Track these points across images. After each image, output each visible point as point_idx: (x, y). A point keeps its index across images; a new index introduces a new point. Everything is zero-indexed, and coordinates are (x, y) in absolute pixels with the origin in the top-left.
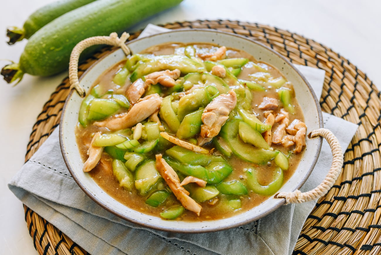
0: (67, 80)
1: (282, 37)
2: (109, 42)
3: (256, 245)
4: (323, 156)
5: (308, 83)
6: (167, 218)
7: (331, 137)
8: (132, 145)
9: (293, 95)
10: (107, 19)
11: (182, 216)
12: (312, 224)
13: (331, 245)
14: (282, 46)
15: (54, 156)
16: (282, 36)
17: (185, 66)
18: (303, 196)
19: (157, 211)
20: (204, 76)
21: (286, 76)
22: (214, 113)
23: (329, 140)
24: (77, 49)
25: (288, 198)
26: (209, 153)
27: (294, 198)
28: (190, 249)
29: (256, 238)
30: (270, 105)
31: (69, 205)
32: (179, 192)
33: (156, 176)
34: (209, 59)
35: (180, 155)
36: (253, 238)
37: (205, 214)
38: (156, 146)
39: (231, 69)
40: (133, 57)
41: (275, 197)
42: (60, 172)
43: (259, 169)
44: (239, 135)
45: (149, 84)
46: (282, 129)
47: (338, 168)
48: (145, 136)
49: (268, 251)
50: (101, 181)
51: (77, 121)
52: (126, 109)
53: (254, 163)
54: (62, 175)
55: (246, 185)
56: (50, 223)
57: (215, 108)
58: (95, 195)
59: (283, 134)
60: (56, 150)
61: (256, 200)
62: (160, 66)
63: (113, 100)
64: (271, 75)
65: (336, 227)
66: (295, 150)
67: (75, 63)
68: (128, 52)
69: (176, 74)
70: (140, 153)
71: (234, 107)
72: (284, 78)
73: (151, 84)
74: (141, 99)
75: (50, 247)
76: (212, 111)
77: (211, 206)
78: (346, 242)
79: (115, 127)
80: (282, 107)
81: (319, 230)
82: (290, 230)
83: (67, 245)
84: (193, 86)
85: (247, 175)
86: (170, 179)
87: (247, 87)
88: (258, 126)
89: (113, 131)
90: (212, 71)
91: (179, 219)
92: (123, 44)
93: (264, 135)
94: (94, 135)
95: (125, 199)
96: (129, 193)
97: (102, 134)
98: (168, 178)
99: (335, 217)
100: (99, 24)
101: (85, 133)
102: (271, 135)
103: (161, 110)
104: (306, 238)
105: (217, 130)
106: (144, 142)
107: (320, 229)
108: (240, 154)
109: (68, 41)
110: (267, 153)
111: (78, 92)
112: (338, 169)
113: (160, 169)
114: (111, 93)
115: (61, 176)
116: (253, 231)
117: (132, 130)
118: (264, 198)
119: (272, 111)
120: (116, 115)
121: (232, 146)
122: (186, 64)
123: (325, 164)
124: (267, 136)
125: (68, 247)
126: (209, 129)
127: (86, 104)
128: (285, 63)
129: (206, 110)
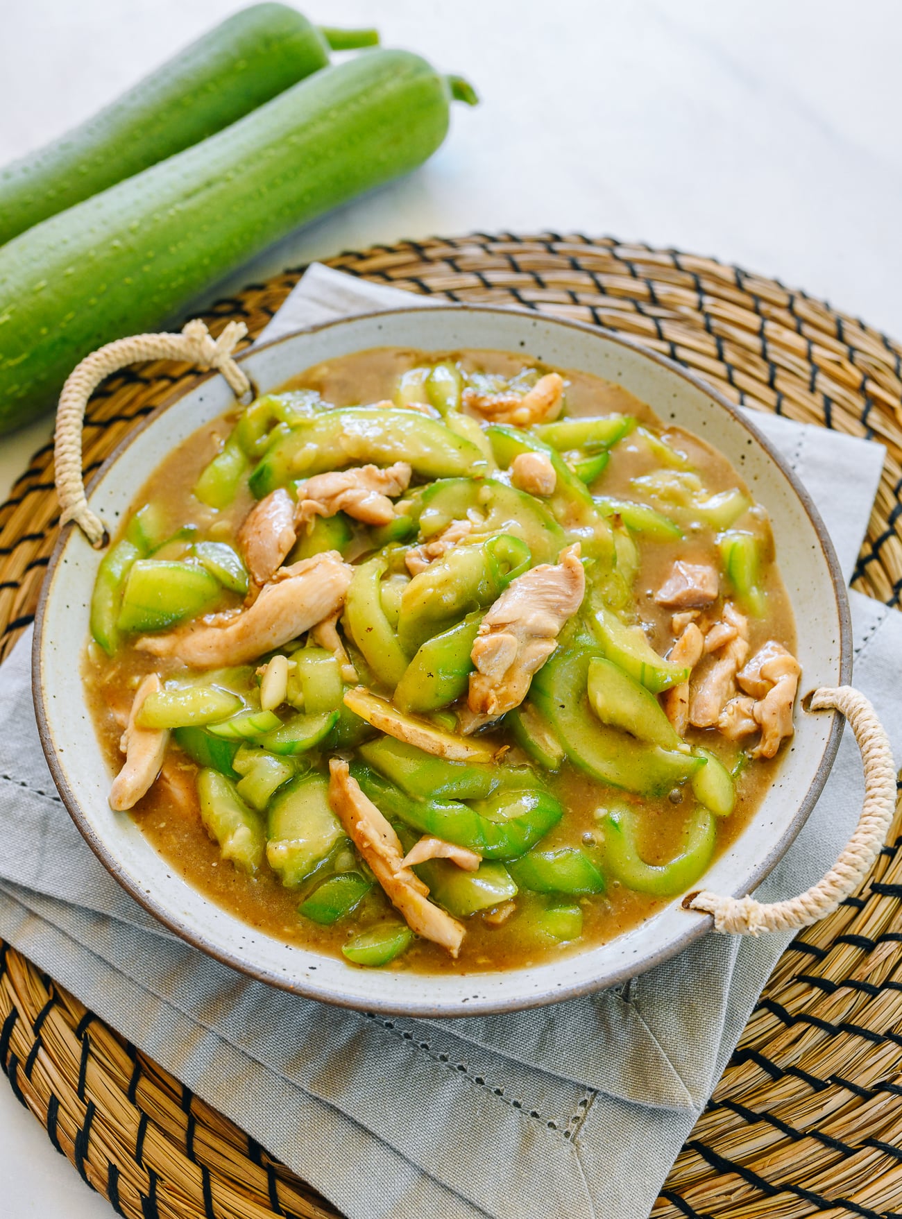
0: (47, 456)
1: (756, 311)
2: (180, 352)
3: (623, 1037)
4: (851, 752)
5: (819, 518)
6: (362, 963)
7: (868, 727)
8: (258, 728)
9: (766, 554)
10: (173, 250)
11: (407, 957)
12: (797, 970)
13: (846, 1035)
14: (754, 342)
15: (18, 738)
16: (756, 304)
17: (427, 450)
18: (765, 915)
19: (332, 938)
20: (486, 492)
21: (750, 484)
22: (511, 636)
23: (860, 735)
24: (78, 384)
25: (720, 919)
26: (493, 760)
27: (738, 921)
28: (429, 1040)
29: (626, 1014)
30: (690, 594)
31: (70, 900)
32: (397, 887)
33: (331, 832)
34: (506, 416)
35: (403, 768)
36: (615, 1014)
37: (474, 951)
38: (331, 733)
39: (575, 459)
40: (258, 404)
41: (686, 905)
42: (40, 789)
43: (644, 810)
44: (588, 697)
45: (310, 516)
46: (724, 679)
47: (874, 838)
48: (298, 698)
49: (657, 1058)
50: (165, 838)
51: (85, 633)
52: (236, 597)
53: (629, 792)
54: (46, 802)
55: (601, 864)
56: (15, 950)
57: (515, 617)
58: (148, 891)
59: (725, 693)
60: (24, 717)
61: (626, 910)
62: (347, 448)
63: (196, 563)
64: (702, 479)
65: (868, 981)
66: (758, 749)
67: (73, 438)
68: (242, 384)
69: (396, 479)
70: (281, 754)
71: (576, 610)
72: (744, 492)
73: (318, 516)
74: (284, 570)
75: (17, 1021)
76: (506, 629)
77: (492, 926)
78: (893, 1027)
79: (203, 658)
80: (731, 598)
81: (816, 990)
82: (726, 997)
83: (67, 1016)
84: (450, 526)
85: (604, 831)
86: (371, 848)
87: (624, 529)
88: (647, 670)
89: (198, 671)
90: (513, 468)
91: (397, 964)
92: (225, 362)
93: (665, 698)
94: (140, 683)
95: (237, 897)
96: (249, 880)
97: (163, 681)
98: (365, 845)
99: (868, 947)
100: (147, 268)
101: (112, 674)
102: (686, 698)
103: (346, 613)
104: (776, 1013)
105: (520, 688)
106: (294, 715)
107: (819, 987)
108: (587, 761)
109: (44, 331)
110: (671, 761)
111: (85, 534)
112: (874, 840)
113: (342, 811)
114: (189, 536)
115: (42, 804)
116: (617, 990)
117: (256, 673)
118: (653, 904)
119: (695, 613)
120: (208, 616)
121: (565, 736)
122: (429, 443)
123: (852, 780)
124: (674, 702)
125: (71, 1022)
126: (492, 687)
127: (111, 576)
128: (750, 442)
129: (485, 627)
